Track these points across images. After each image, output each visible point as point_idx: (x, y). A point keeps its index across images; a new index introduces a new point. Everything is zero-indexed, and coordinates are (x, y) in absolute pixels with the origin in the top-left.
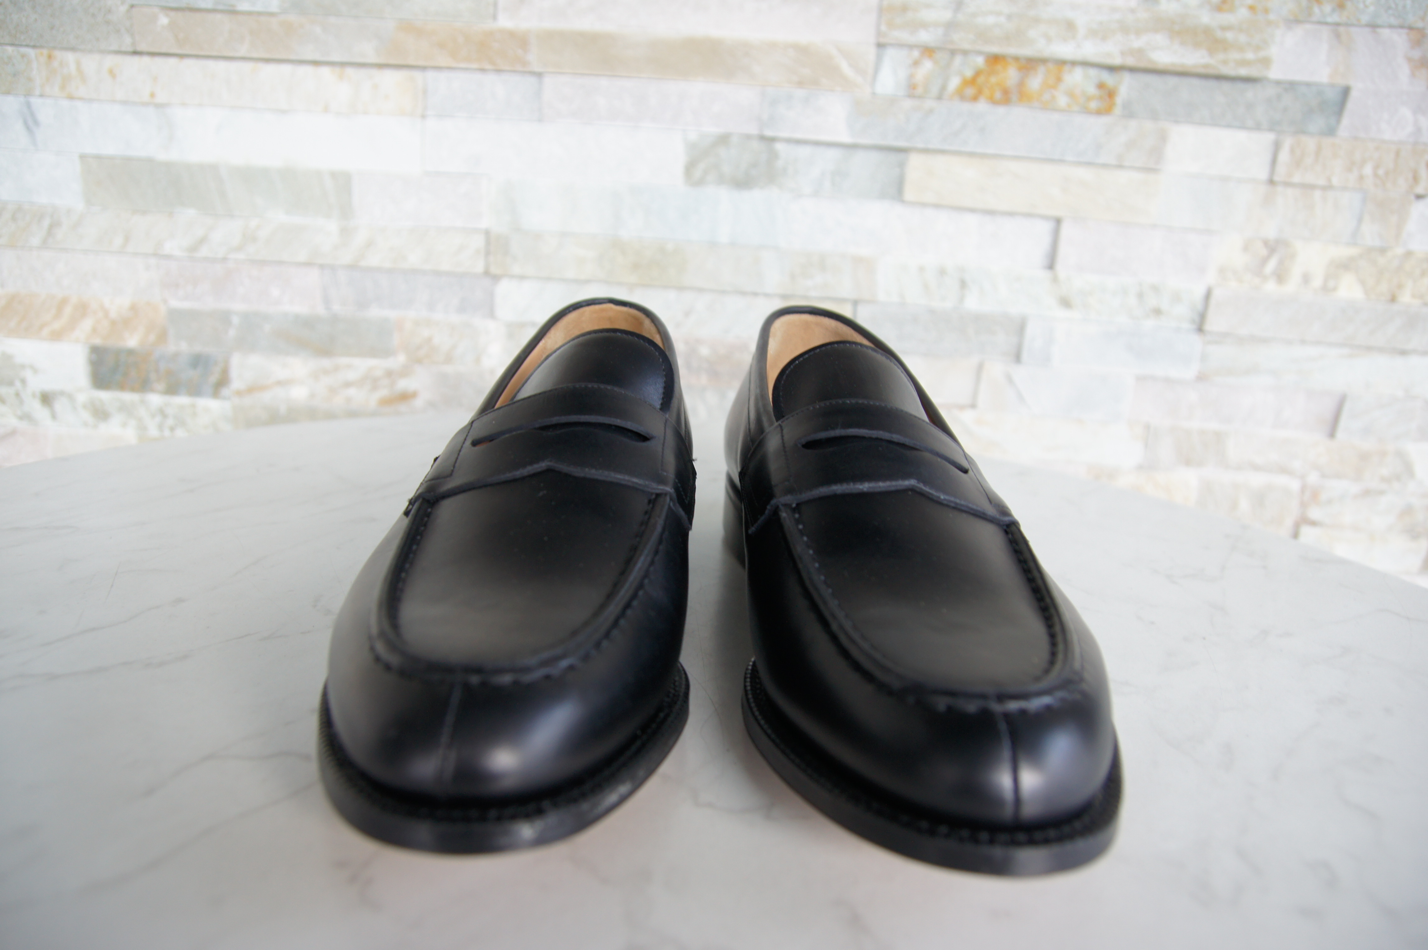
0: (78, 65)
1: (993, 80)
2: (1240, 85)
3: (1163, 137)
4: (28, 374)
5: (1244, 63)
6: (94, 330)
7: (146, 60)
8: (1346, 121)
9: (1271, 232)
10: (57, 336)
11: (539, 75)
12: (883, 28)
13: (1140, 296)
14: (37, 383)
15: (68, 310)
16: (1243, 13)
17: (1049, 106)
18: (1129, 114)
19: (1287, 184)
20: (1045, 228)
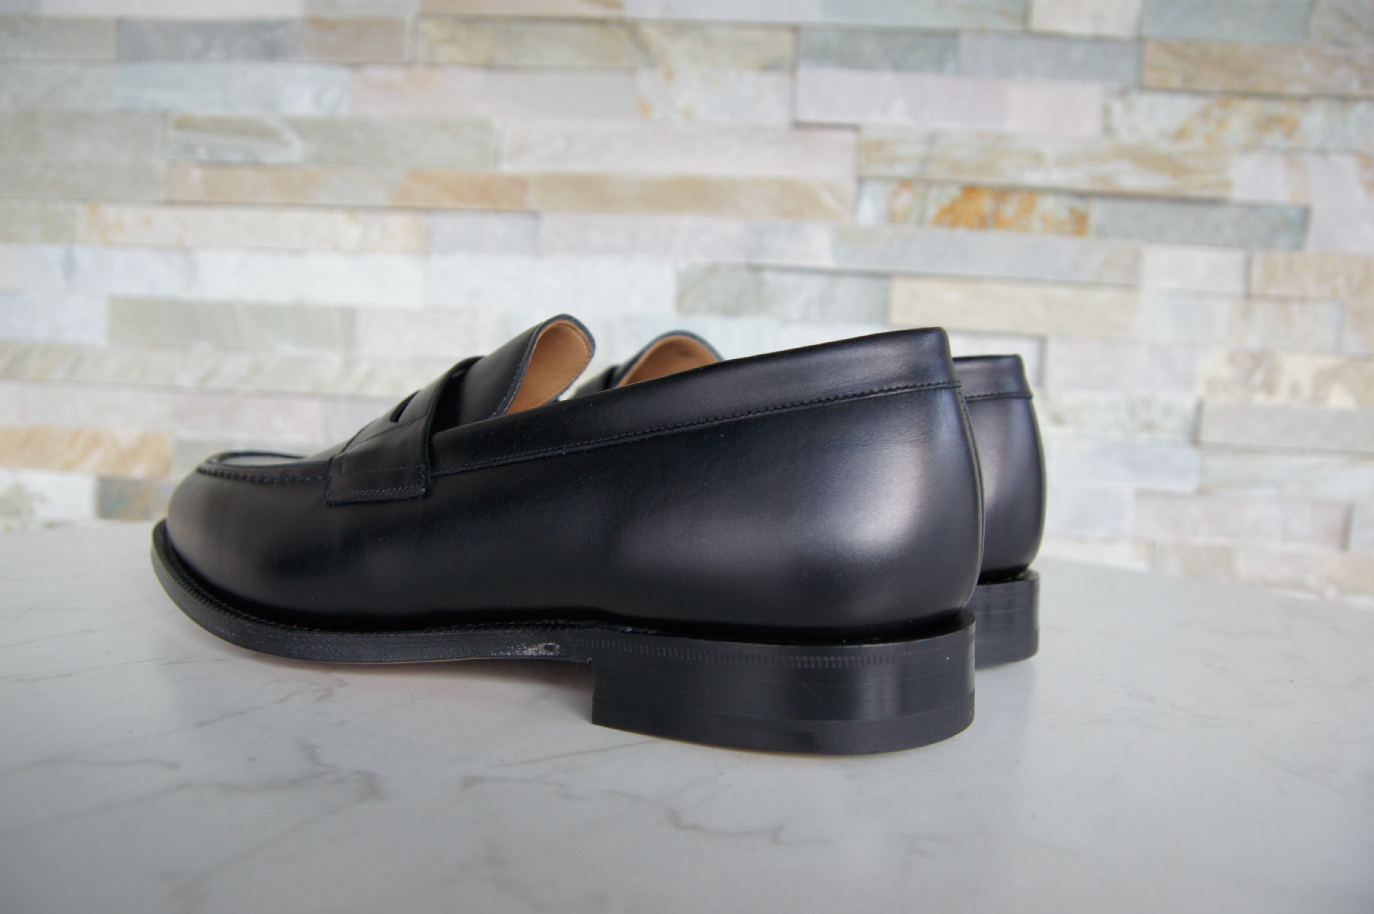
0: (118, 215)
1: (970, 208)
2: (1205, 207)
3: (1138, 257)
4: (36, 504)
5: (1207, 185)
6: (104, 460)
7: (178, 209)
8: (1311, 236)
9: (1253, 342)
10: (68, 467)
11: (535, 215)
12: (863, 163)
13: (1132, 410)
14: (44, 513)
15: (81, 442)
16: (1200, 140)
17: (1025, 229)
18: (1102, 232)
19: (1264, 297)
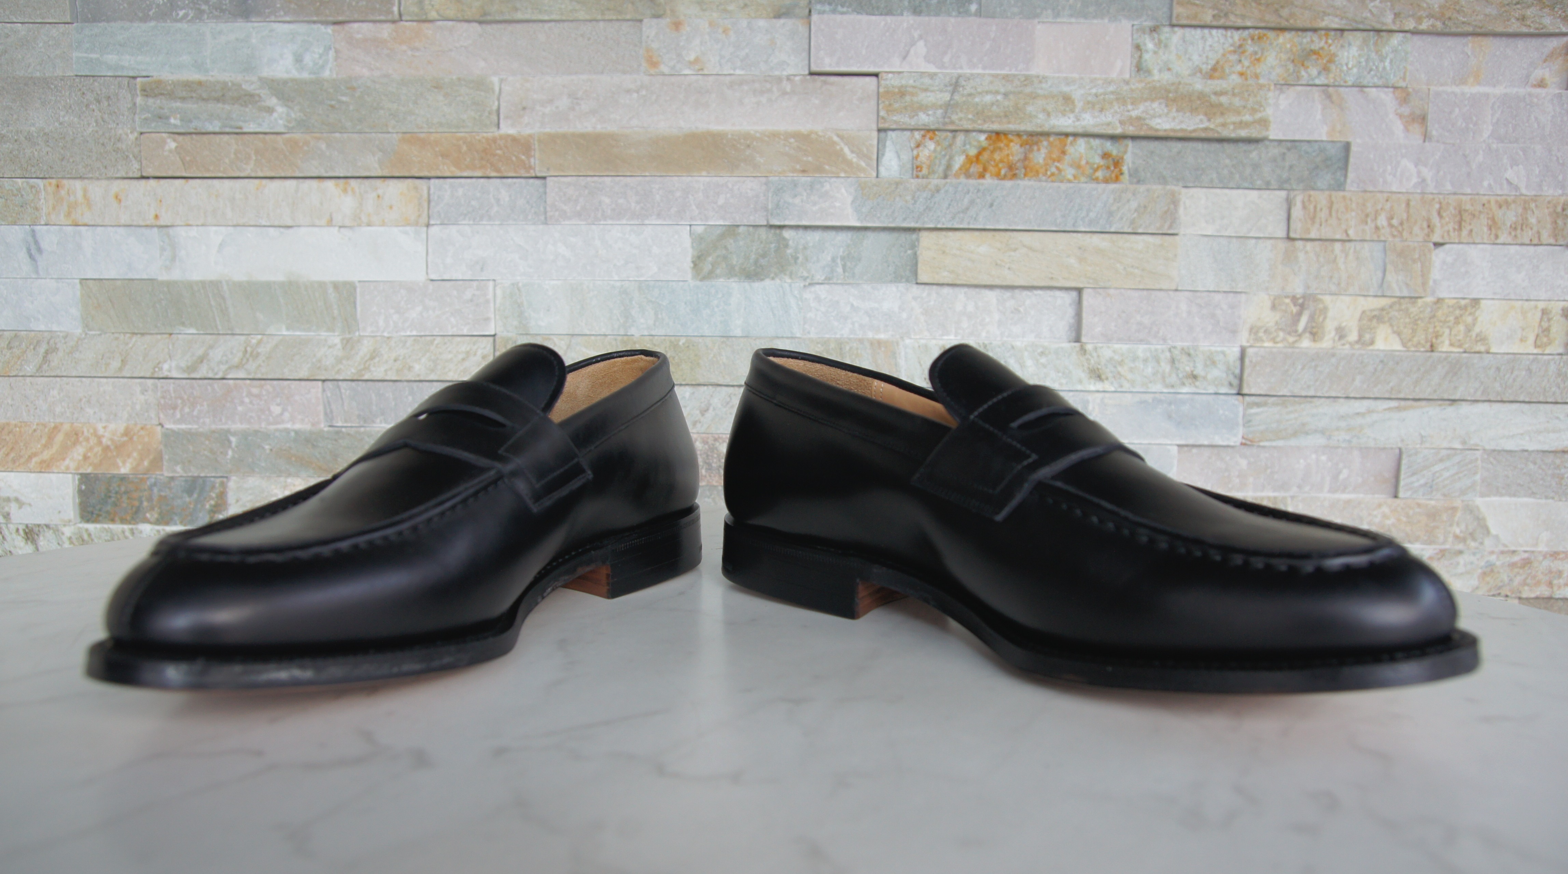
0: (85, 191)
1: (997, 156)
2: (1242, 147)
3: (1175, 202)
4: (13, 508)
5: (1242, 125)
6: (86, 458)
7: (152, 182)
8: (1351, 175)
9: (1297, 288)
10: (45, 467)
11: (543, 179)
12: (882, 113)
13: (1173, 361)
14: (21, 517)
15: (60, 438)
16: (1235, 79)
17: (1057, 177)
18: (1137, 178)
19: (1304, 240)
20: (1068, 298)
